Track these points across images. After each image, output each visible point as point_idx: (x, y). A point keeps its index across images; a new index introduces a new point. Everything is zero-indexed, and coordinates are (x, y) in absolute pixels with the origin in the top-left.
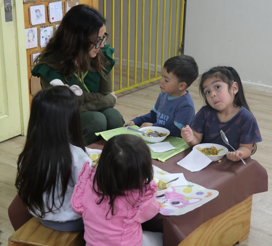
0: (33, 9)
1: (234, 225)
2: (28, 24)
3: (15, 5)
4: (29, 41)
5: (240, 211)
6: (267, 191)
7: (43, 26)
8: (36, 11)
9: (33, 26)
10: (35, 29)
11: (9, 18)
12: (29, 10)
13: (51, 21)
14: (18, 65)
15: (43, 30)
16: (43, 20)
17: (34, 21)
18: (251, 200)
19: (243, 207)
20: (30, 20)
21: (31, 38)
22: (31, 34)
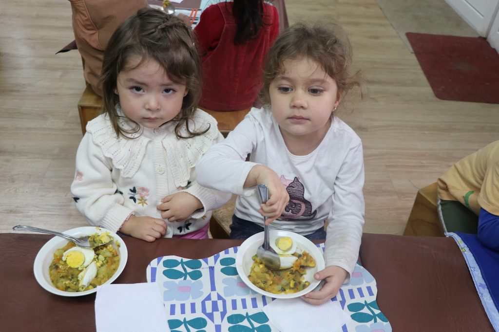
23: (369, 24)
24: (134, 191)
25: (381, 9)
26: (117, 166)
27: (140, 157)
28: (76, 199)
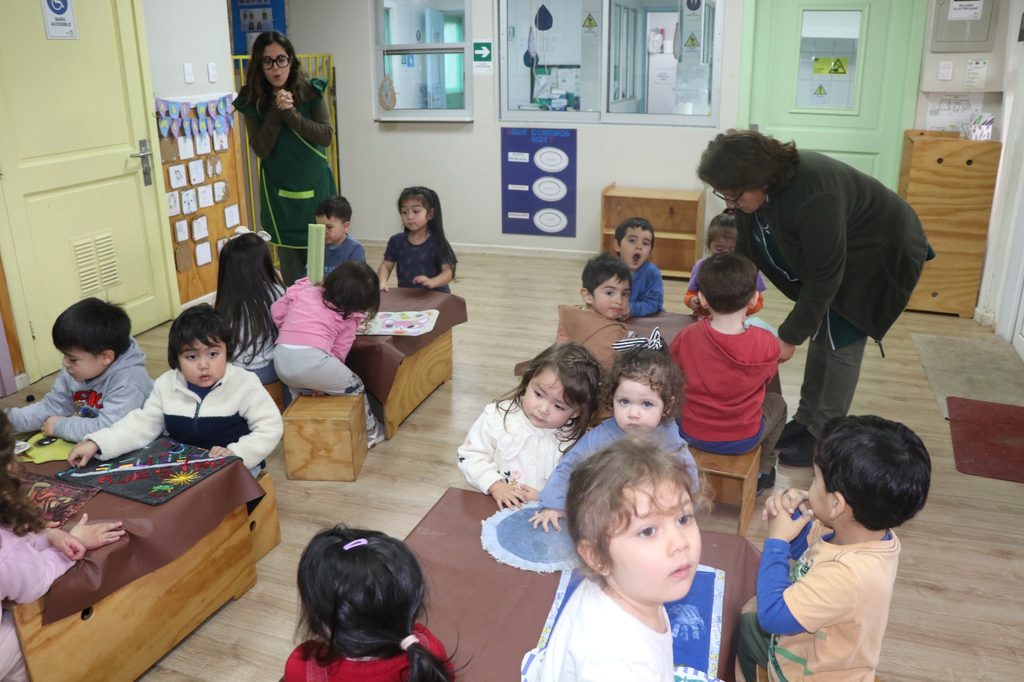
0: (172, 170)
1: (438, 362)
2: (169, 188)
3: (153, 166)
4: (171, 207)
5: (442, 348)
6: (466, 320)
7: (184, 189)
8: (176, 172)
9: (173, 190)
10: (176, 193)
11: (148, 182)
12: (168, 171)
13: (193, 183)
14: (162, 235)
15: (184, 194)
16: (183, 182)
17: (175, 184)
18: (451, 337)
19: (445, 344)
20: (169, 183)
21: (172, 203)
22: (172, 199)
23: (899, 383)
24: (508, 474)
25: (923, 367)
26: (499, 447)
27: (520, 447)
28: (462, 459)
